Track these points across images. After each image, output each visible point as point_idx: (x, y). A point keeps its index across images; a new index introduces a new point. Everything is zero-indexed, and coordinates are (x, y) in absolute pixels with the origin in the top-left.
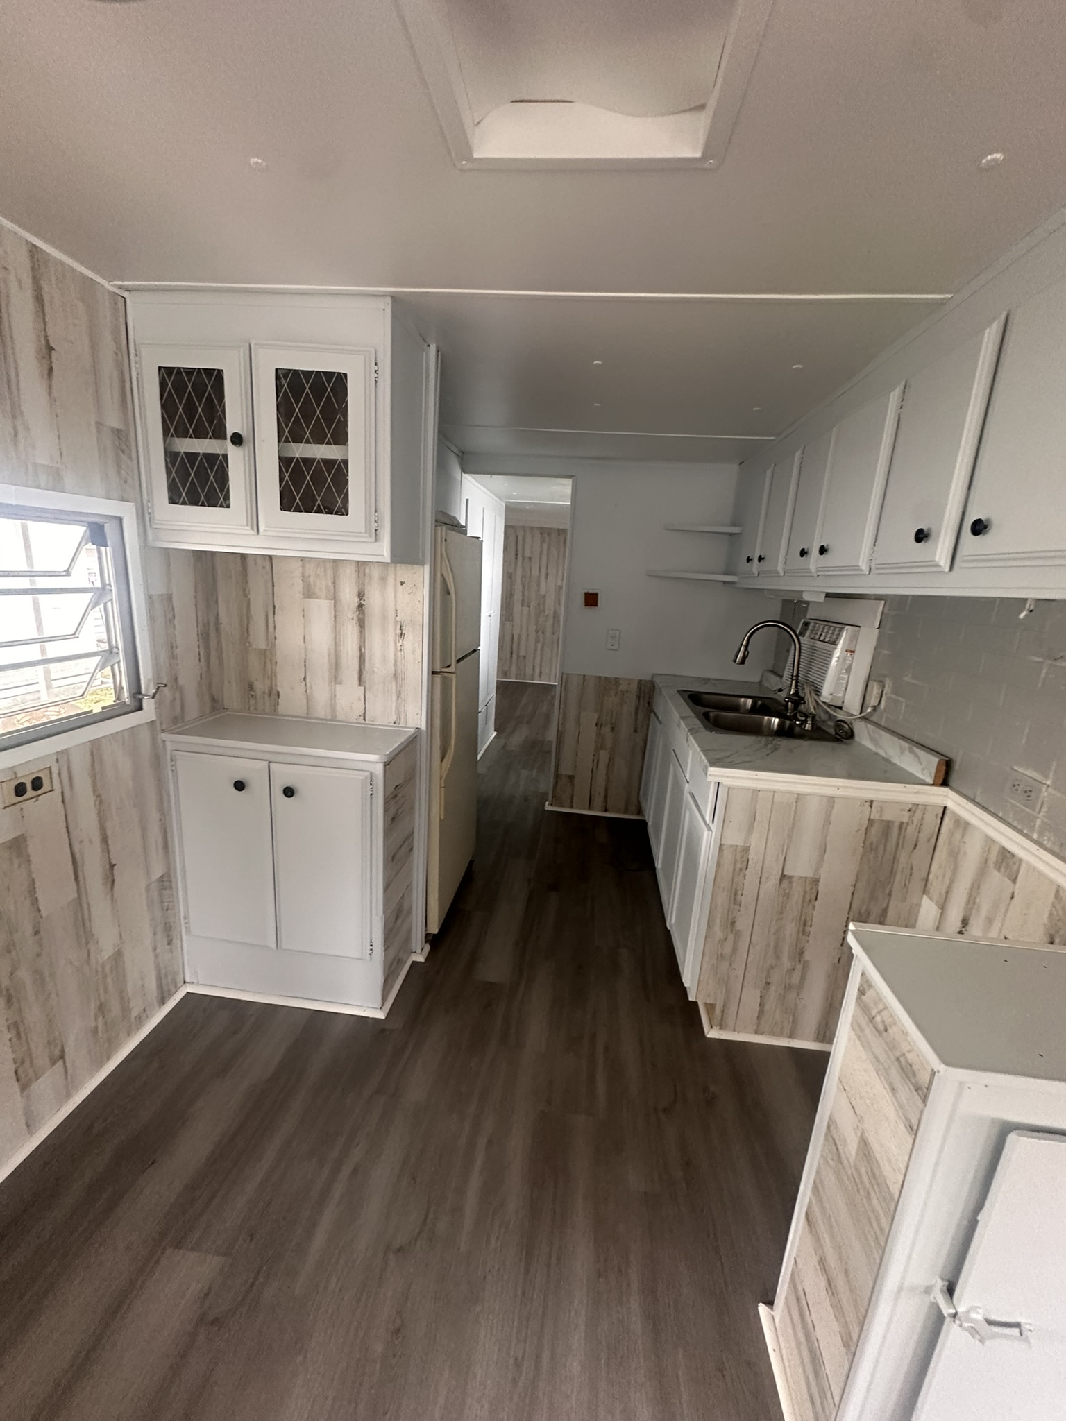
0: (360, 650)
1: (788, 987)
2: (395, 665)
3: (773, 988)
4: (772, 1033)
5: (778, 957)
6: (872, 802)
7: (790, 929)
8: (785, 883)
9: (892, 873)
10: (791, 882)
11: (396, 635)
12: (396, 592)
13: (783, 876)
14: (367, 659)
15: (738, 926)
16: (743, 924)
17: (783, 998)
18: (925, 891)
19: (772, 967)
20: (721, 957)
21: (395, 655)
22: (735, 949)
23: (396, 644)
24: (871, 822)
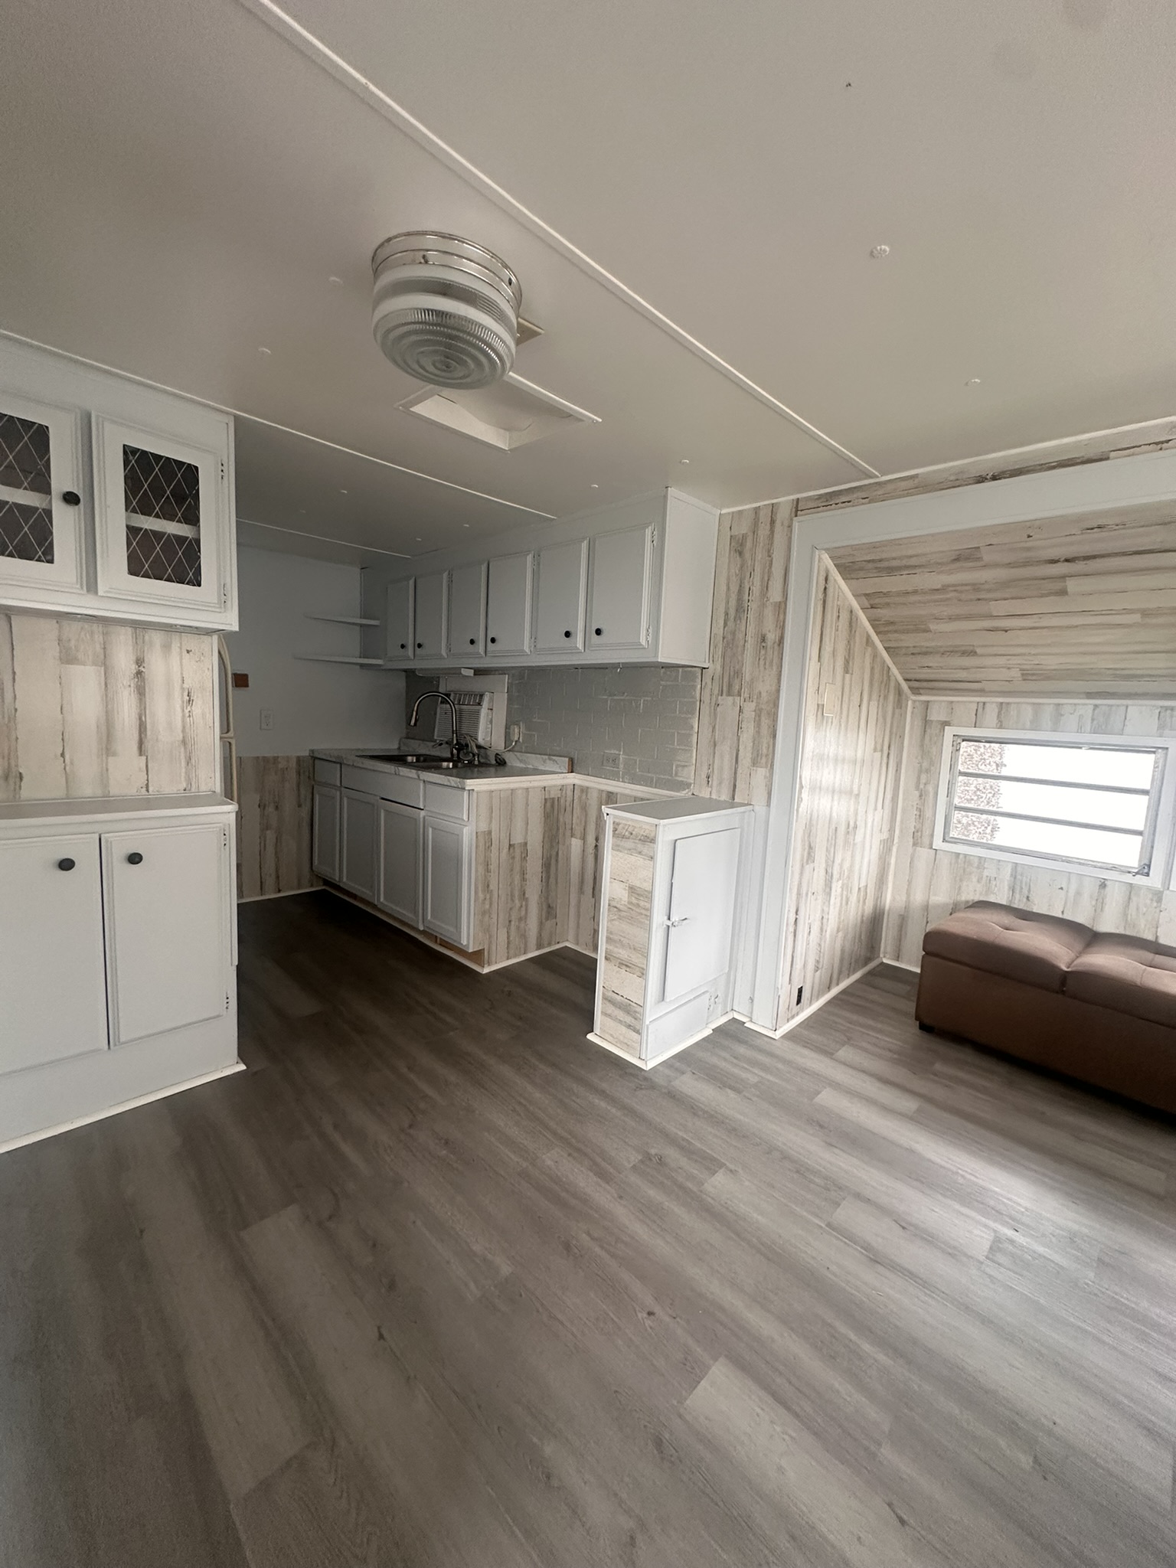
0: (140, 719)
1: (520, 919)
2: (184, 731)
3: (513, 923)
4: (515, 956)
5: (513, 900)
6: (545, 788)
7: (517, 878)
8: (511, 849)
9: (558, 829)
10: (514, 848)
11: (183, 702)
12: (181, 659)
13: (510, 845)
14: (148, 727)
15: (491, 887)
16: (493, 886)
17: (518, 928)
18: (572, 836)
19: (511, 909)
20: (484, 913)
21: (183, 721)
22: (491, 904)
23: (183, 711)
24: (545, 799)
